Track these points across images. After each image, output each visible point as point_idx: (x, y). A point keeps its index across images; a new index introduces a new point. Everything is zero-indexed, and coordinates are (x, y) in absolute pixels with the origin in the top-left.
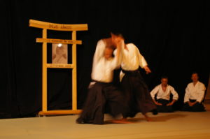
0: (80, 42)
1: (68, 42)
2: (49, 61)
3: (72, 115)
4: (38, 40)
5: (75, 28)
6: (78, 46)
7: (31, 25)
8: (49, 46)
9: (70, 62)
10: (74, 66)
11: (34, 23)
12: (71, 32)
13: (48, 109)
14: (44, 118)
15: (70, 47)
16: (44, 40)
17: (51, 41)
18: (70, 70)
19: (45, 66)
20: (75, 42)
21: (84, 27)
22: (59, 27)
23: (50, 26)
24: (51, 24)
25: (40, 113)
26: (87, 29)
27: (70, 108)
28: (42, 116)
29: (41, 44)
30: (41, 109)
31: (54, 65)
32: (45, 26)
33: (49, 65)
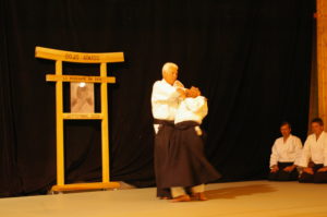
0: (113, 80)
1: (94, 79)
2: (67, 109)
3: (102, 190)
4: (49, 78)
5: (105, 58)
6: (109, 85)
7: (38, 55)
8: (66, 86)
9: (98, 109)
10: (104, 115)
11: (42, 52)
12: (98, 65)
13: (66, 182)
14: (61, 195)
15: (97, 87)
16: (58, 77)
17: (68, 78)
18: (99, 121)
19: (61, 116)
20: (105, 79)
21: (118, 57)
22: (80, 57)
23: (67, 56)
24: (69, 53)
25: (54, 188)
26: (123, 60)
27: (99, 179)
28: (56, 193)
30: (55, 182)
31: (74, 115)
32: (59, 56)
33: (67, 116)
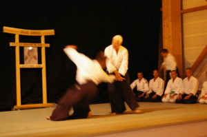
0: (48, 45)
1: (37, 45)
2: (22, 62)
3: (43, 108)
4: (11, 44)
5: (43, 33)
6: (46, 48)
7: (5, 31)
8: (22, 49)
9: (40, 62)
10: (43, 65)
11: (7, 29)
12: (40, 37)
13: (22, 103)
14: (19, 111)
15: (39, 49)
16: (17, 44)
17: (22, 44)
18: (41, 69)
19: (18, 66)
20: (44, 45)
21: (51, 32)
22: (29, 32)
23: (22, 32)
24: (23, 30)
25: (15, 107)
26: (54, 34)
27: (41, 101)
28: (16, 110)
29: (14, 48)
30: (15, 104)
31: (26, 66)
32: (17, 32)
33: (22, 66)
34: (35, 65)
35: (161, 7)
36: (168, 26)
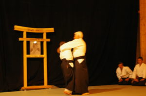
0: (49, 40)
1: (41, 40)
2: (28, 53)
3: (44, 89)
4: (20, 39)
5: (45, 31)
6: (48, 43)
7: (15, 29)
8: (28, 43)
9: (42, 53)
10: (45, 56)
11: (17, 28)
13: (28, 85)
14: (25, 91)
15: (42, 43)
16: (24, 39)
17: (29, 39)
18: (42, 59)
19: (26, 56)
20: (45, 40)
21: (51, 30)
22: (34, 30)
23: (28, 30)
24: (29, 28)
25: (23, 88)
26: (53, 31)
27: (43, 84)
28: (23, 90)
29: (22, 42)
30: (23, 85)
31: (32, 56)
32: (25, 29)
33: (28, 56)
34: (38, 55)
35: (139, 10)
36: (144, 25)
